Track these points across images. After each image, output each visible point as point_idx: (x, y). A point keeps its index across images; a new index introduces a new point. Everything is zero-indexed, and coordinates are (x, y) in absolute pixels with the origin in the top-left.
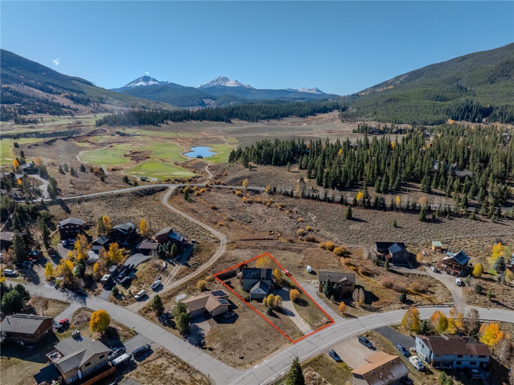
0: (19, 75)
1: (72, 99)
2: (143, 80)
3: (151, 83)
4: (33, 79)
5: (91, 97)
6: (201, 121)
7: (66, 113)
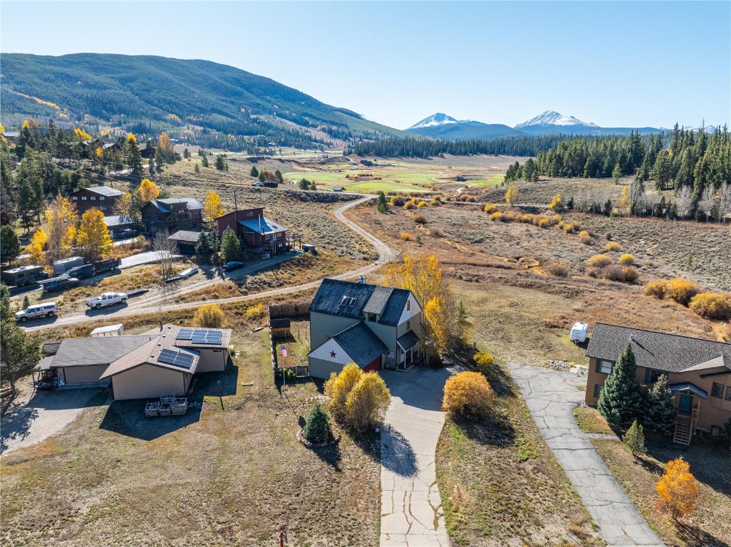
0: (274, 104)
1: (330, 132)
2: (435, 119)
3: (446, 122)
4: (288, 109)
5: (355, 131)
6: (496, 156)
7: (315, 148)
